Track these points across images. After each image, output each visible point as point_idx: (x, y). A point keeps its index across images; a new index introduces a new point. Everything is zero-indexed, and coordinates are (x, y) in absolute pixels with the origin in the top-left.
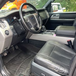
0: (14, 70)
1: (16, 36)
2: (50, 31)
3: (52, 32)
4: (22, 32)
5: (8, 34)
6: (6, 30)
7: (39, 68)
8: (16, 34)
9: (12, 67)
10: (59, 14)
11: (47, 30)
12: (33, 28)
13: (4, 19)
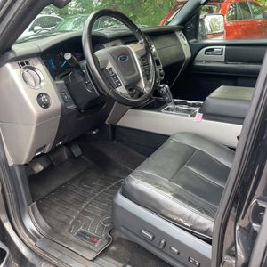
0: (64, 218)
1: (71, 113)
2: (186, 104)
3: (194, 105)
4: (91, 102)
5: (46, 106)
6: (43, 94)
7: (131, 210)
8: (72, 107)
9: (57, 209)
10: (224, 47)
11: (175, 100)
12: (122, 90)
13: (36, 59)
